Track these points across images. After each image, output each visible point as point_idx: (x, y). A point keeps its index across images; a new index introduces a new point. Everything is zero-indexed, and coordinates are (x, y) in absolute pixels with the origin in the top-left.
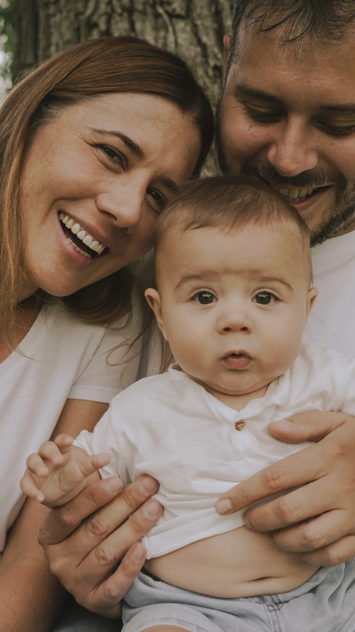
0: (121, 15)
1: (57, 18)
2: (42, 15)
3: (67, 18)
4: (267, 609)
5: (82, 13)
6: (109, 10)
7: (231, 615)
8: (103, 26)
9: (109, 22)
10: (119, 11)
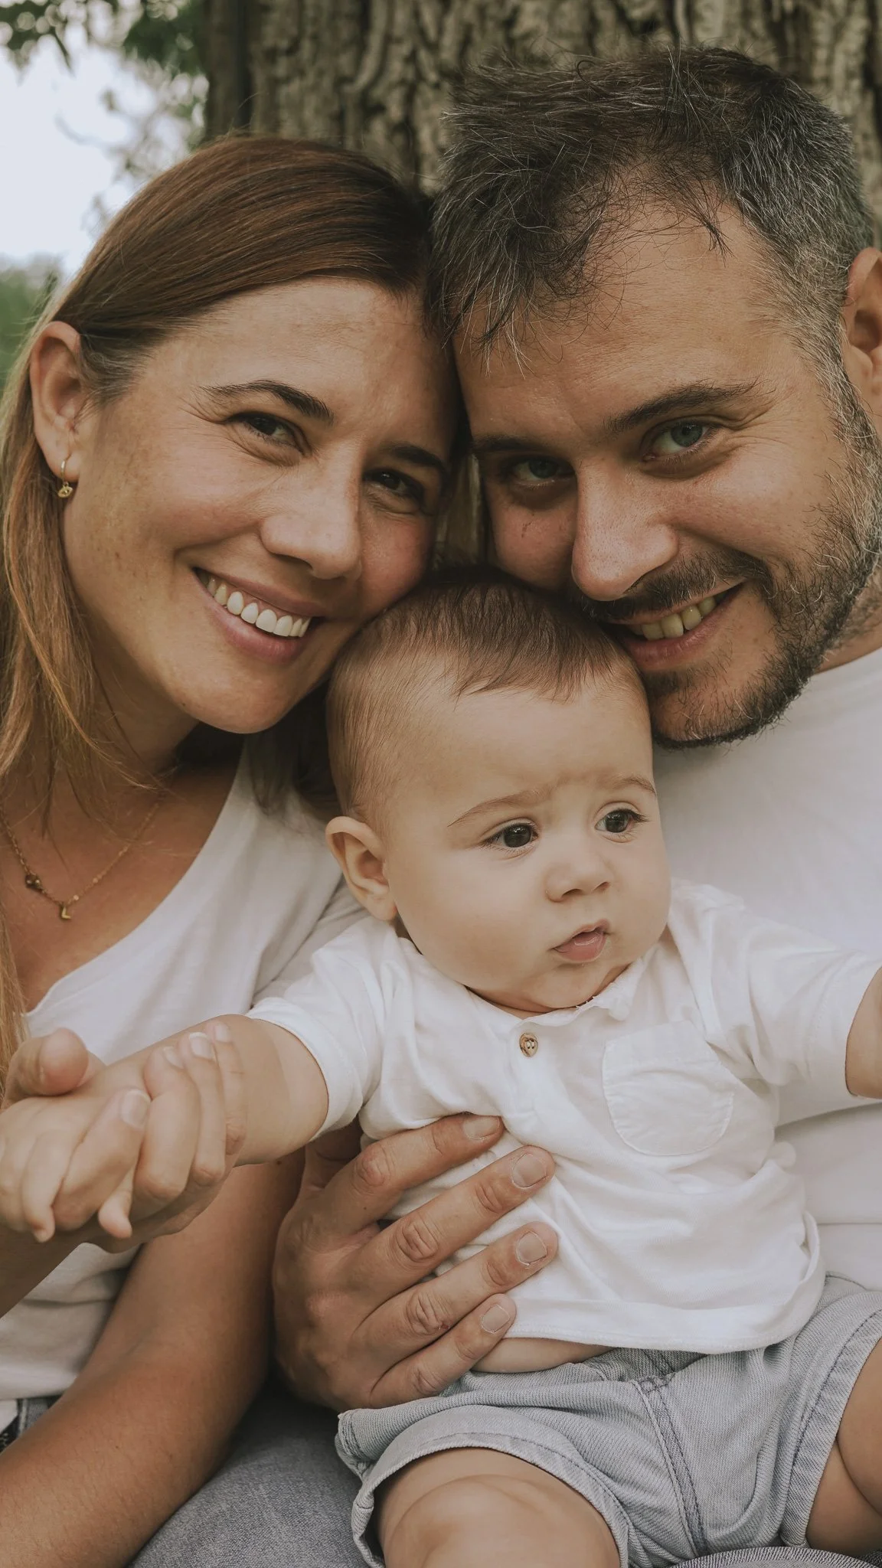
0: (437, 86)
1: (294, 87)
2: (260, 79)
3: (315, 88)
4: (640, 1389)
5: (350, 80)
6: (410, 75)
7: (569, 1415)
8: (395, 112)
9: (409, 100)
10: (433, 77)
